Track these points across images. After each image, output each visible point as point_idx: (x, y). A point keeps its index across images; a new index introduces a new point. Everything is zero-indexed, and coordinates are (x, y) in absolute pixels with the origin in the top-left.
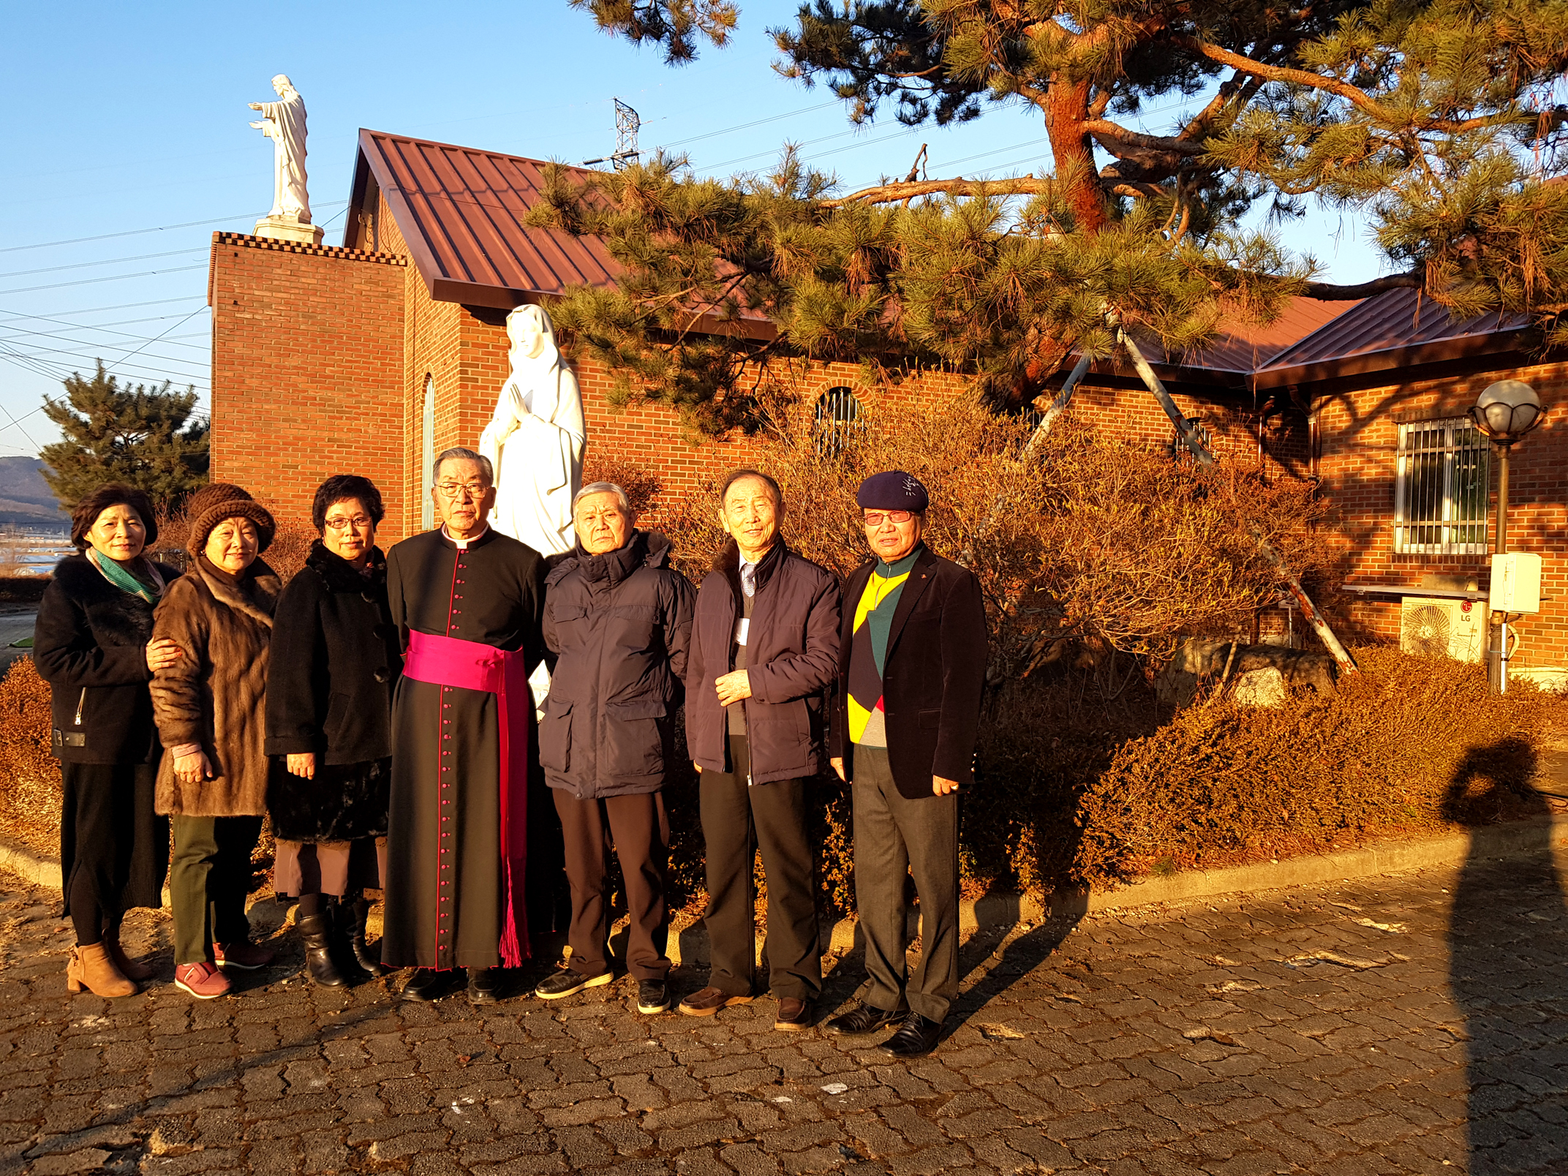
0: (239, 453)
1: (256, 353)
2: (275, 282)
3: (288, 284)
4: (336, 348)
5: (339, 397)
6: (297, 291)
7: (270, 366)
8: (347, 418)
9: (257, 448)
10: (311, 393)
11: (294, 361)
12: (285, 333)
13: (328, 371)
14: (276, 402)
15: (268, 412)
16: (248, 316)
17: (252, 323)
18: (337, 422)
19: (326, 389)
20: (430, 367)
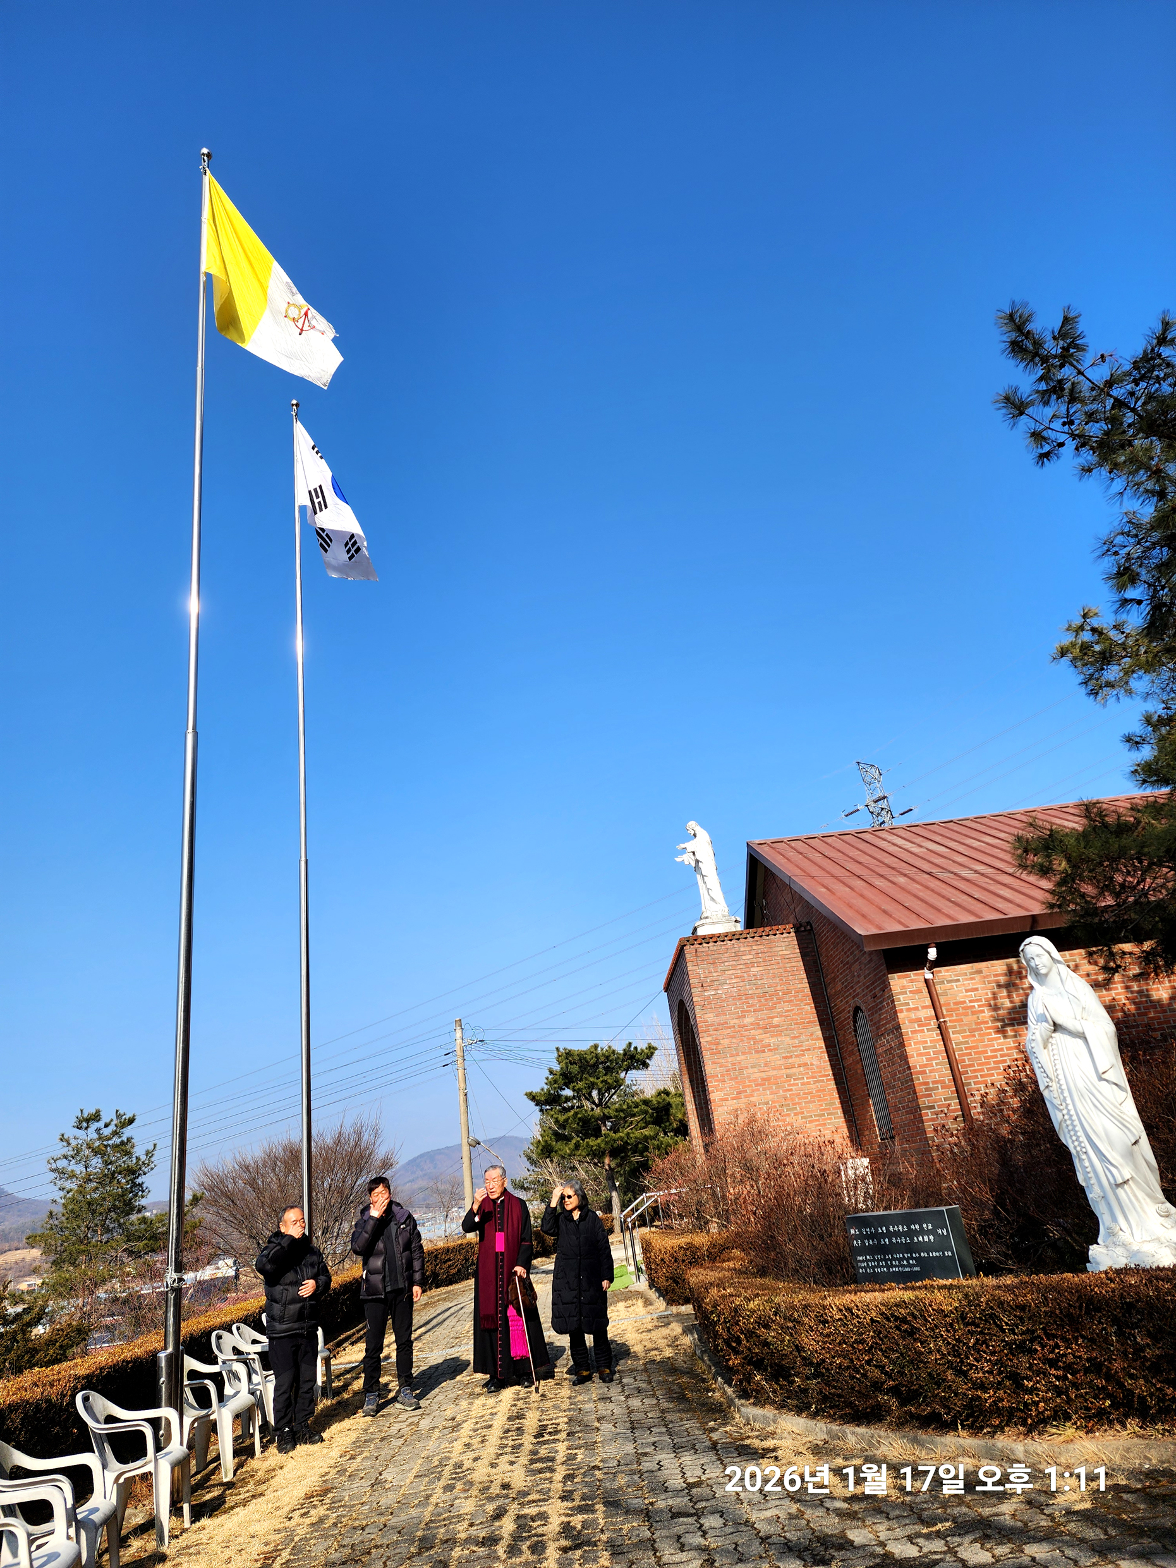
0: (727, 1100)
1: (722, 1019)
2: (726, 964)
3: (734, 963)
4: (776, 1003)
5: (786, 1040)
6: (741, 966)
7: (734, 1027)
8: (797, 1056)
9: (738, 1093)
10: (767, 1041)
11: (748, 1020)
12: (740, 999)
13: (775, 1021)
14: (744, 1053)
15: (739, 1062)
16: (713, 993)
17: (717, 997)
18: (790, 1060)
19: (776, 1035)
20: (859, 1002)
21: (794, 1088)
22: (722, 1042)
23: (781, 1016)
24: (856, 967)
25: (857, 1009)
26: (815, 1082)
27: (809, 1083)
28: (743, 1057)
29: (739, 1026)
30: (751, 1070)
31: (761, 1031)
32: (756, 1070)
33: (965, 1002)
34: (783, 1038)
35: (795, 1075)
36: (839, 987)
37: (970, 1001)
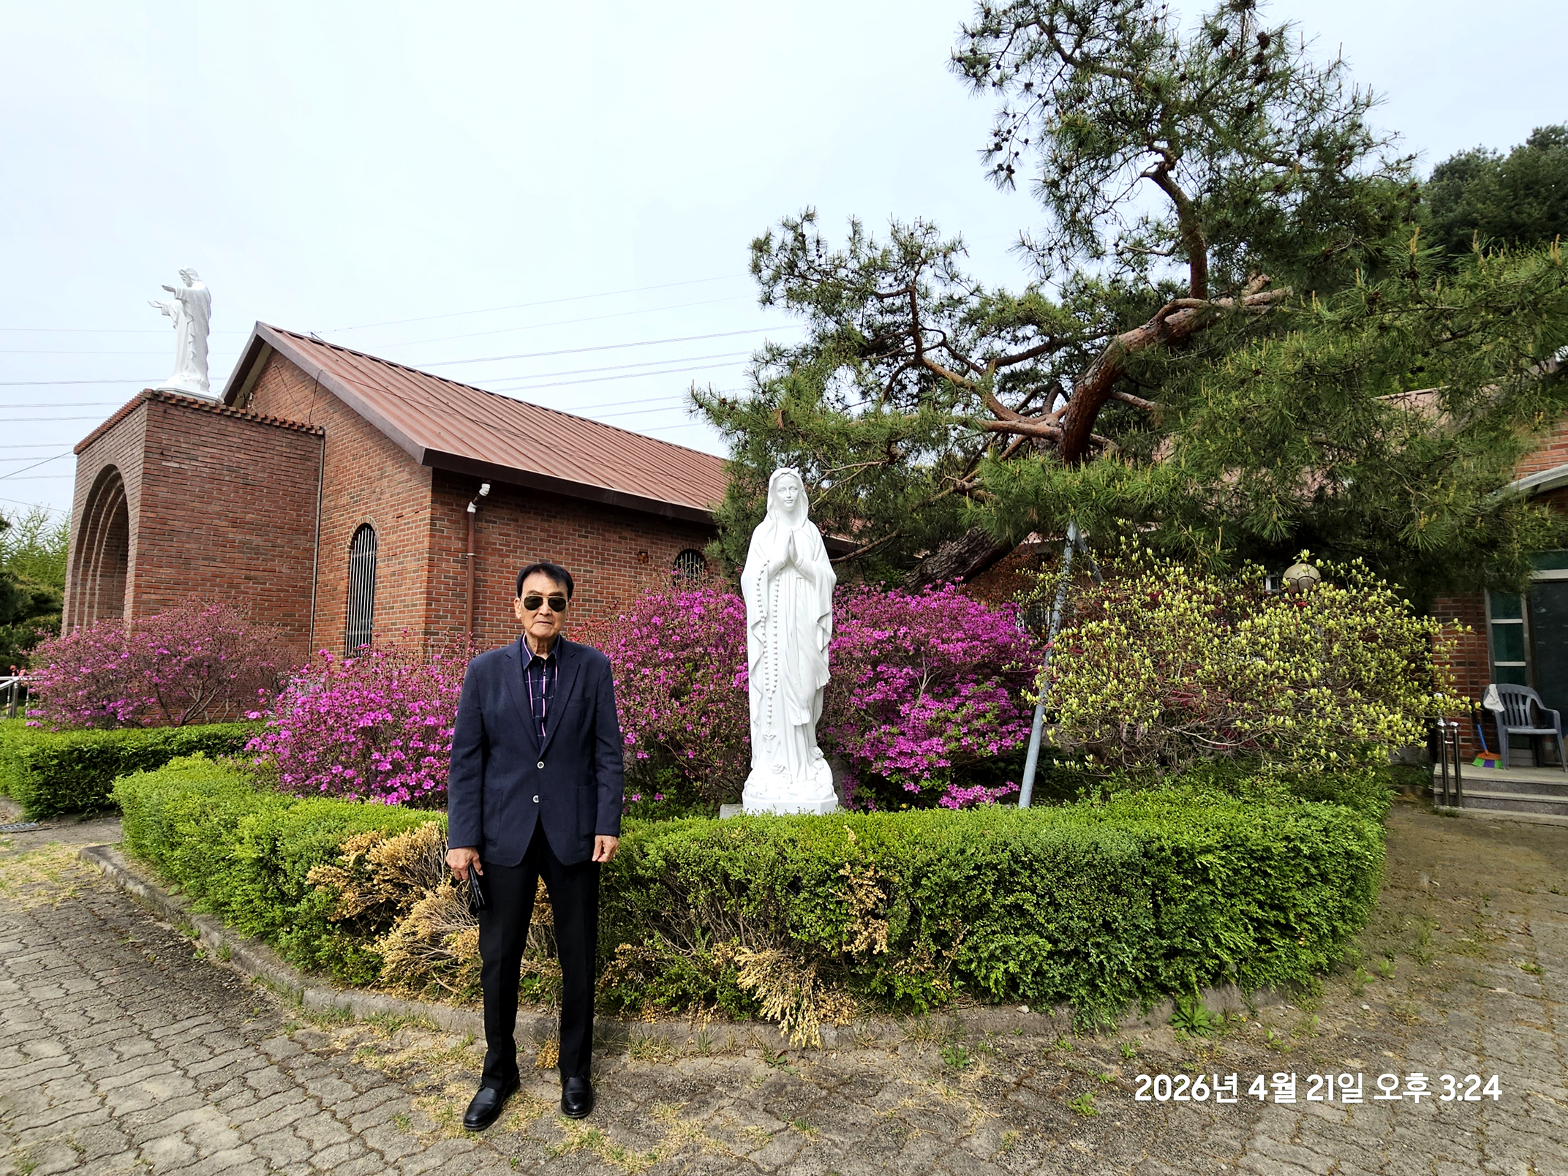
0: (157, 587)
1: (179, 497)
2: (203, 438)
3: (215, 441)
5: (257, 540)
6: (222, 447)
8: (263, 559)
9: (175, 583)
10: (231, 536)
11: (214, 508)
12: (210, 482)
14: (197, 541)
15: (188, 550)
16: (176, 465)
17: (177, 472)
18: (254, 562)
19: (246, 533)
20: (369, 519)
21: (251, 591)
22: (171, 523)
23: (259, 514)
25: (365, 526)
26: (278, 590)
27: (270, 590)
28: (194, 546)
29: (200, 512)
30: (201, 562)
31: (224, 523)
32: (206, 563)
33: (495, 543)
34: (254, 538)
35: (255, 578)
36: (344, 500)
37: (500, 545)
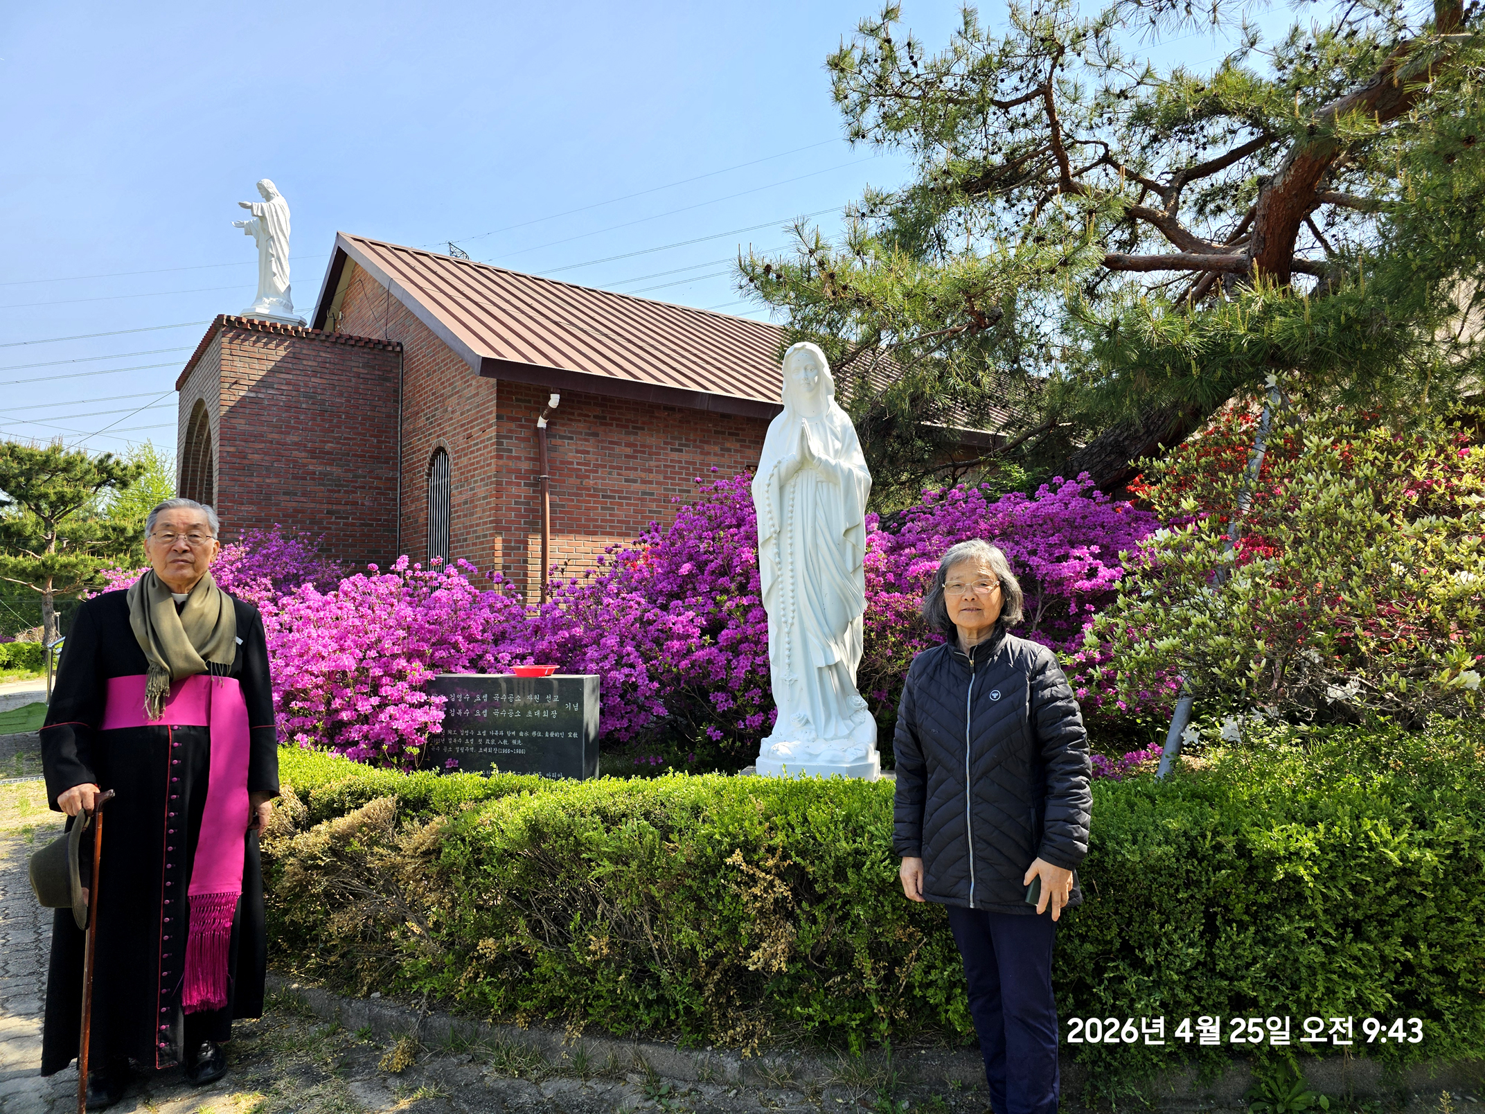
0: (240, 526)
1: (258, 429)
2: (278, 364)
3: (290, 365)
4: (334, 427)
6: (298, 372)
7: (271, 442)
8: (346, 492)
9: (257, 520)
11: (294, 438)
12: (287, 411)
13: (328, 446)
16: (253, 395)
17: (255, 401)
19: (326, 463)
20: (445, 442)
21: (333, 527)
22: (250, 456)
23: (338, 443)
24: (454, 399)
25: (440, 450)
27: (353, 525)
29: (278, 443)
32: (287, 498)
33: (572, 463)
34: (334, 468)
36: (422, 422)
37: (578, 464)
